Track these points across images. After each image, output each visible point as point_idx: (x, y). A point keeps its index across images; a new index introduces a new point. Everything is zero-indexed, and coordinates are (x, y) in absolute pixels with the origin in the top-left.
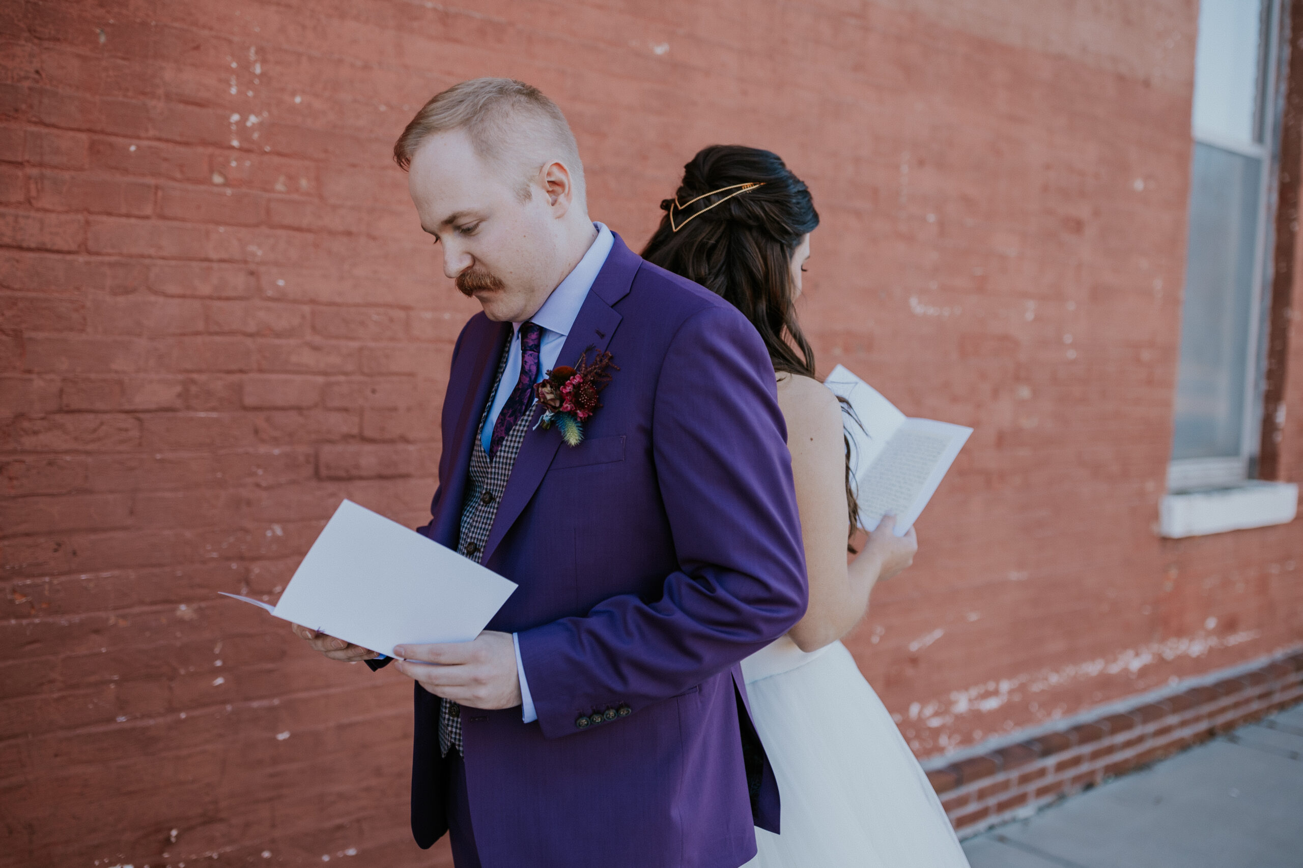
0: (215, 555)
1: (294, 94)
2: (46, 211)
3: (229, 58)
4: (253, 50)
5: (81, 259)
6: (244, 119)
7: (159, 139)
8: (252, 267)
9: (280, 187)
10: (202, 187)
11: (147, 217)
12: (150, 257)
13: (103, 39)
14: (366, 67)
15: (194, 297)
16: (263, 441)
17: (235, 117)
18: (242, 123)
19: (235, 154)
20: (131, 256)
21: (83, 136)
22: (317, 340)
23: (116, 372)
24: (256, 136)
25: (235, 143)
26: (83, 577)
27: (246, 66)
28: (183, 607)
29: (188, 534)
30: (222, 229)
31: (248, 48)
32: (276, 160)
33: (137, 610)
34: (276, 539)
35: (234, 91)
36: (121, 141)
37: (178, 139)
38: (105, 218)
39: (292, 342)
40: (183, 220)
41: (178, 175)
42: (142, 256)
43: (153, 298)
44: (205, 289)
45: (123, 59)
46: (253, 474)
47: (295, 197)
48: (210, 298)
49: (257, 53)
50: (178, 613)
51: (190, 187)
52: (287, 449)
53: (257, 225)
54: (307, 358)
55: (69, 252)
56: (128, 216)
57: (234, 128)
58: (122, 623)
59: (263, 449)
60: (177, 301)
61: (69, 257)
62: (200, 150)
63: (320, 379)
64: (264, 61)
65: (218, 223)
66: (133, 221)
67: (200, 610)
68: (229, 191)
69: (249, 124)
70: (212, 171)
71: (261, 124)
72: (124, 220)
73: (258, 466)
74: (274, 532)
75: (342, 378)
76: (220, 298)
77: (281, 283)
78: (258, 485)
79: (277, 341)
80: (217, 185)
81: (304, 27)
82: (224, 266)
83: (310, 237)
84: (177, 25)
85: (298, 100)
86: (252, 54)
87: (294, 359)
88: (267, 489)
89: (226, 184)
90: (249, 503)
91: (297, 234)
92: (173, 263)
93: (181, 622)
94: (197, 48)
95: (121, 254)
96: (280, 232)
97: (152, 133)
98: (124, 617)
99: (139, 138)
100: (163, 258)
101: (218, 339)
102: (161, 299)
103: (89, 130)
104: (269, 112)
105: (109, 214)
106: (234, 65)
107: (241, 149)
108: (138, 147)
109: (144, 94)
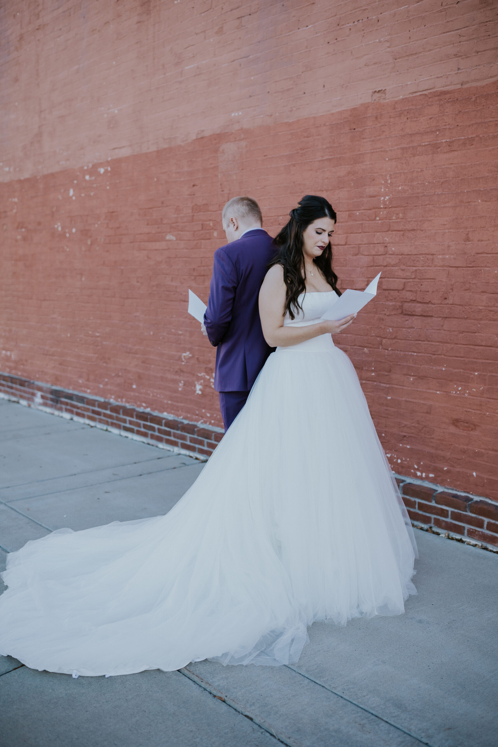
0: (374, 335)
1: (399, 187)
2: (339, 234)
3: (382, 180)
4: (388, 175)
5: (346, 246)
6: (385, 198)
7: (364, 210)
8: (386, 245)
9: (394, 218)
10: (374, 222)
11: (360, 233)
12: (361, 244)
13: (352, 184)
14: (422, 171)
15: (371, 255)
16: (388, 300)
17: (382, 198)
18: (384, 200)
19: (383, 209)
20: (357, 245)
21: (347, 213)
22: (403, 267)
23: (353, 278)
24: (387, 203)
25: (382, 206)
26: (344, 335)
27: (386, 181)
28: (366, 349)
29: (368, 327)
30: (378, 234)
31: (387, 176)
32: (393, 209)
33: (355, 347)
34: (390, 332)
35: (383, 190)
36: (355, 212)
37: (368, 208)
38: (352, 235)
39: (397, 268)
40: (369, 232)
41: (368, 219)
42: (359, 244)
43: (361, 256)
44: (374, 253)
45: (357, 188)
46: (384, 311)
47: (399, 220)
48: (374, 255)
49: (389, 177)
50: (365, 351)
51: (370, 222)
52: (394, 303)
53: (388, 231)
54: (400, 273)
55: (344, 245)
56: (356, 233)
57: (382, 201)
58: (352, 350)
59: (387, 303)
60: (367, 257)
61: (344, 246)
62: (373, 210)
63: (405, 280)
64: (391, 178)
65: (377, 232)
66: (357, 234)
67: (369, 351)
68: (380, 222)
69: (386, 199)
70: (376, 217)
71: (389, 199)
72: (355, 234)
73: (385, 308)
74: (389, 330)
75: (411, 280)
76: (377, 255)
77: (393, 249)
78: (386, 314)
79: (392, 268)
80: (378, 220)
81: (402, 163)
82: (378, 245)
83: (402, 232)
84: (370, 175)
85: (400, 188)
86: (388, 178)
87: (396, 274)
88: (388, 316)
89: (380, 220)
90: (383, 320)
91: (398, 232)
92: (366, 245)
93: (364, 353)
94: (374, 180)
95: (355, 244)
96: (394, 232)
97: (363, 208)
98: (352, 348)
99: (359, 210)
100: (364, 244)
101: (377, 268)
102: (363, 256)
103: (349, 211)
104: (392, 194)
105: (352, 233)
106: (383, 182)
107: (383, 208)
108: (359, 213)
109: (361, 197)
